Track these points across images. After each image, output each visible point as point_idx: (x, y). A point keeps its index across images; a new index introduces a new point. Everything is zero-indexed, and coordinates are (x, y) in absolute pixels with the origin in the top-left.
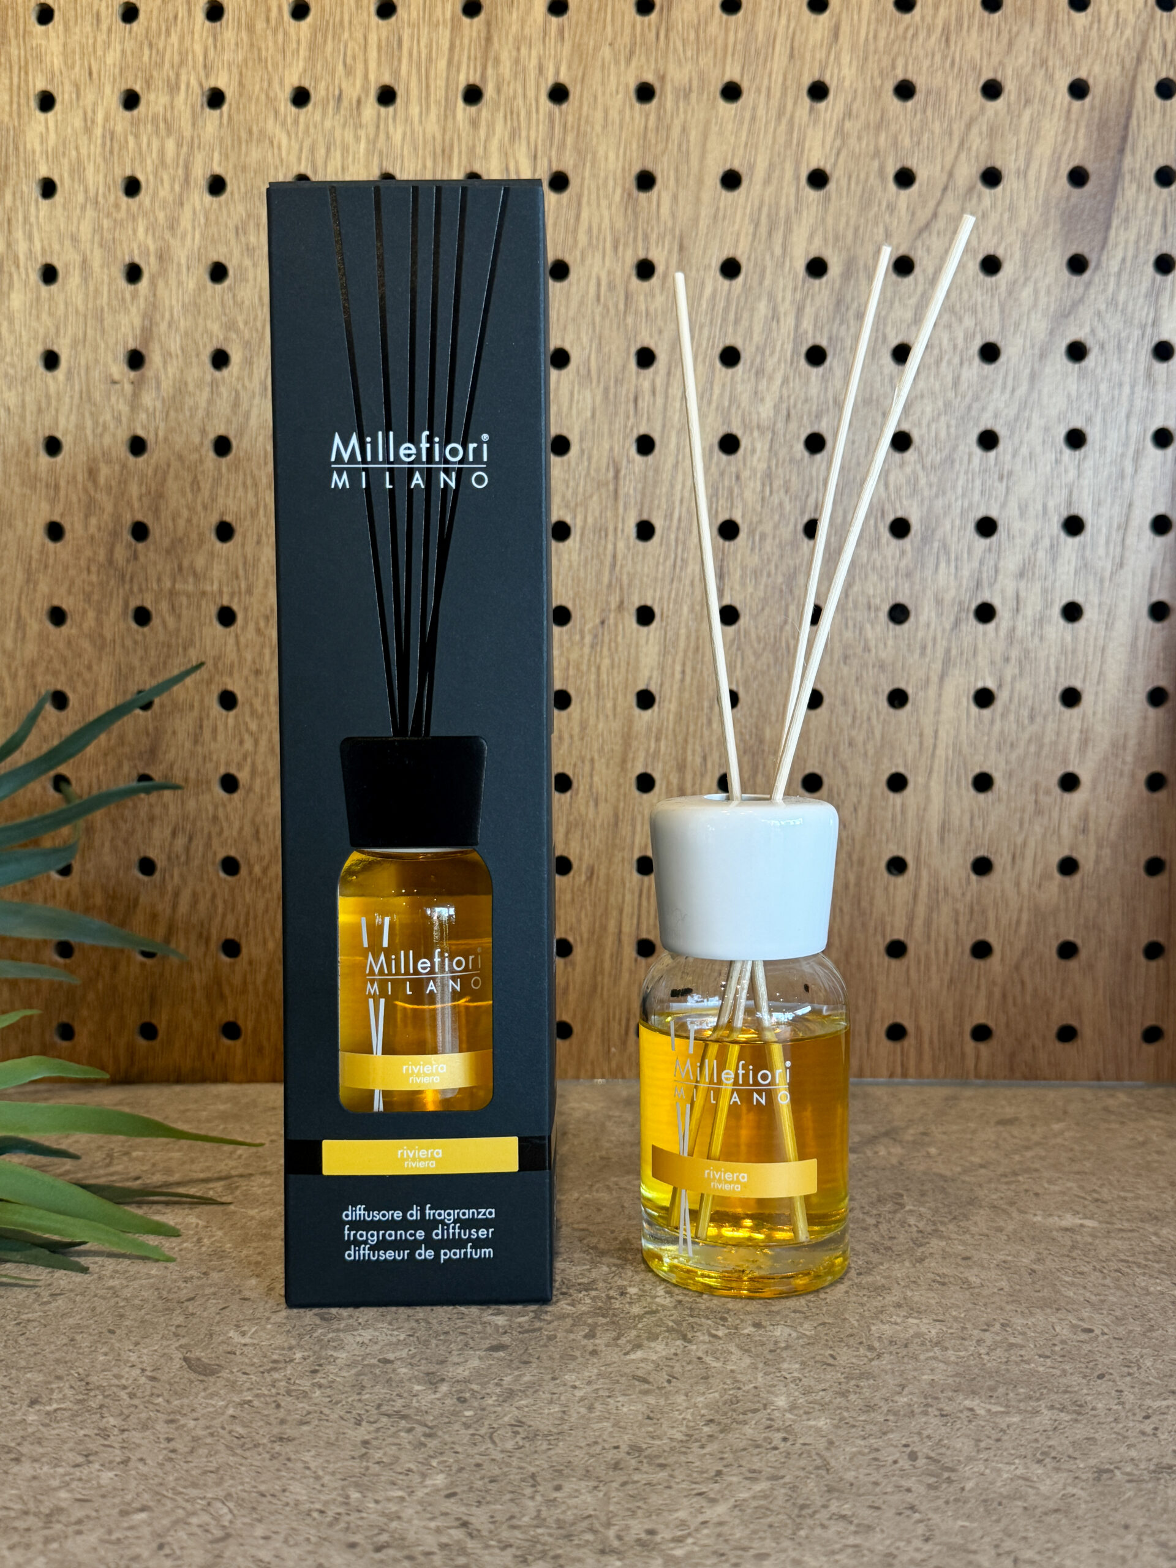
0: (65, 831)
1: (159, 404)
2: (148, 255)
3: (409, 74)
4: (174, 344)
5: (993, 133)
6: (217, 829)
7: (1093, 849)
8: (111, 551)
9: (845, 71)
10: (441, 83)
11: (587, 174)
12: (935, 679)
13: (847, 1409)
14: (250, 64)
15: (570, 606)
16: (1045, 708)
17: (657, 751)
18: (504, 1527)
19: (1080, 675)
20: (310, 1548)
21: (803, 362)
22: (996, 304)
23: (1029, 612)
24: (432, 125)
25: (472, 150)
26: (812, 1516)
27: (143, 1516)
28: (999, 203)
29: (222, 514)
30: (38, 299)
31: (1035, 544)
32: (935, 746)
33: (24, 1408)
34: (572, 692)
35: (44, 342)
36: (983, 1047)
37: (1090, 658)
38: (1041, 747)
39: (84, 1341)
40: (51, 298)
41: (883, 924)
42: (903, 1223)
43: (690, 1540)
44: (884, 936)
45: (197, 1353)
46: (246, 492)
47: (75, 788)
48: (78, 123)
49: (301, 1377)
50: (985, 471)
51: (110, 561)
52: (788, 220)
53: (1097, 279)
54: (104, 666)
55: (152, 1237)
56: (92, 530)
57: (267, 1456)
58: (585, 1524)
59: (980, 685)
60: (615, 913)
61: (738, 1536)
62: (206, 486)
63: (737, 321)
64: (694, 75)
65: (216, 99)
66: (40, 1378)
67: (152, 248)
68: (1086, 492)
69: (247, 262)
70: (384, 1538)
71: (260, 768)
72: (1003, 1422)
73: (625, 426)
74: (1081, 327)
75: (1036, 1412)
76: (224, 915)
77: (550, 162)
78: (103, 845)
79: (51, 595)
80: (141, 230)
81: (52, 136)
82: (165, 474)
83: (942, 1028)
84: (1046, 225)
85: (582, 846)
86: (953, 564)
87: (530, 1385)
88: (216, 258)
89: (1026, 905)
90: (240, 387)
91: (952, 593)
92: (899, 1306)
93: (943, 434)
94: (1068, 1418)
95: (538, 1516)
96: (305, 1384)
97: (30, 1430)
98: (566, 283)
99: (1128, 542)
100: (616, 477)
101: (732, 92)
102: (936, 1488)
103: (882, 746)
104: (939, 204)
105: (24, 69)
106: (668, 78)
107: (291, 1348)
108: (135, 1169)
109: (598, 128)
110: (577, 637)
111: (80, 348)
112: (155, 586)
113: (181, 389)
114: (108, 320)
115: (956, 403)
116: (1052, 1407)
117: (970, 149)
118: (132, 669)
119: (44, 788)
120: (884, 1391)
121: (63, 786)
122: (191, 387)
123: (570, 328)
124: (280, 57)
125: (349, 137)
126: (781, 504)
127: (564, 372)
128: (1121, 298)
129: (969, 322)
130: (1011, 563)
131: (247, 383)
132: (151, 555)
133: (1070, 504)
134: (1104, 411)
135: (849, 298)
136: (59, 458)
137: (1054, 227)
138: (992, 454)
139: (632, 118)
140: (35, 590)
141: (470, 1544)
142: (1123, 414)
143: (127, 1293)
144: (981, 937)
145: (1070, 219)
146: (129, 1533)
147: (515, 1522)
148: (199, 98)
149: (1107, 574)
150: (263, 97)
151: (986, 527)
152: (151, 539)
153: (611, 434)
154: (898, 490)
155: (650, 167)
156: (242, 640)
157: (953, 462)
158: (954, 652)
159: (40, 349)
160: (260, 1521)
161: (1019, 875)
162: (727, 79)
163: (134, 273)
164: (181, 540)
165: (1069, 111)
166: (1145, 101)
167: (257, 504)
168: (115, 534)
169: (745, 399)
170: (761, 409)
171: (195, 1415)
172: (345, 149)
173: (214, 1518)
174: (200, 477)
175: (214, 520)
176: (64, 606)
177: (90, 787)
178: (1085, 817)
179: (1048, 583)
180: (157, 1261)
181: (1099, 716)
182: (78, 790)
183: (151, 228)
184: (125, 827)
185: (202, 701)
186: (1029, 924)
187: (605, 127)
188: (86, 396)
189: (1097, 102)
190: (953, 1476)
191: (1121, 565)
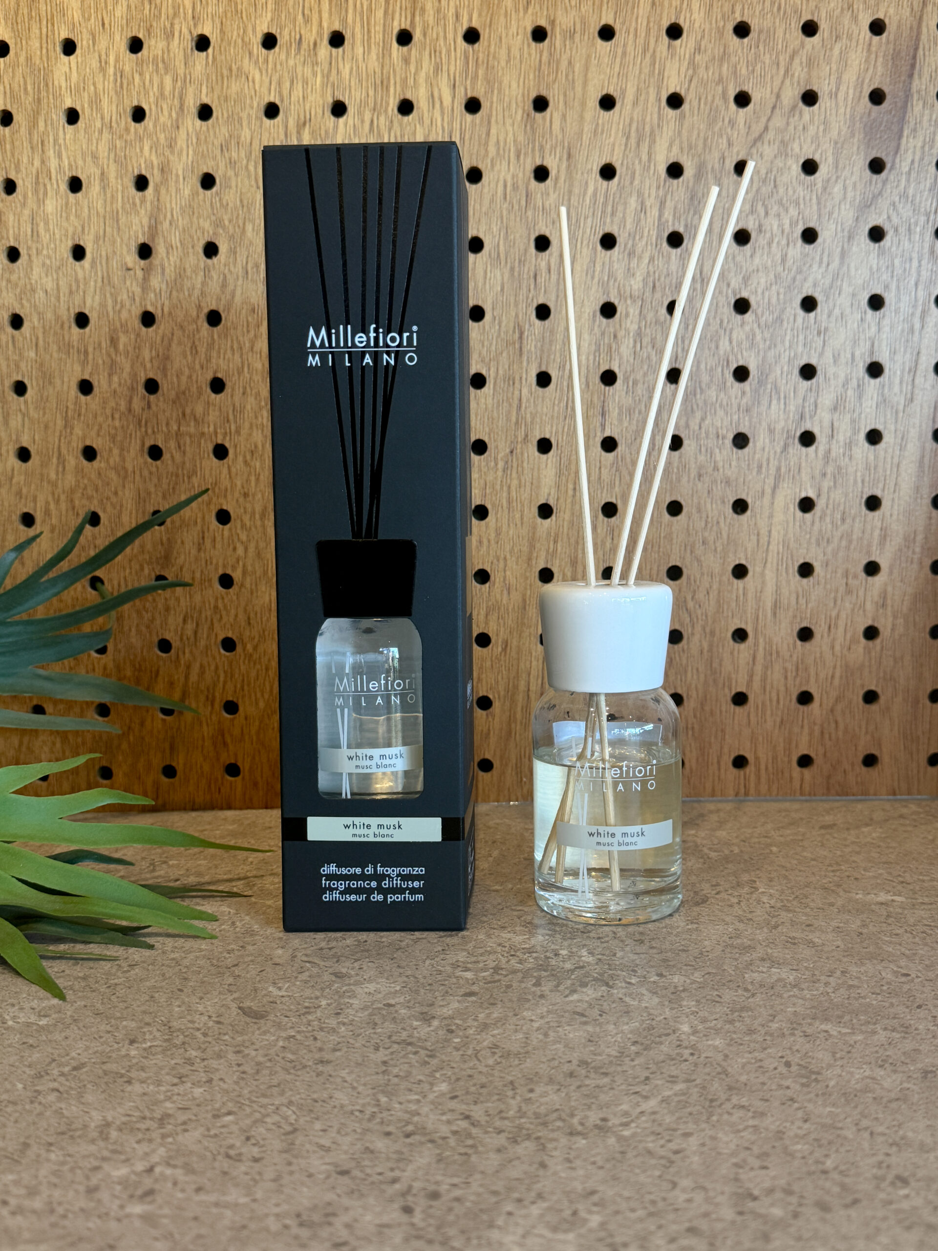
0: (101, 620)
1: (164, 287)
2: (153, 168)
3: (354, 22)
4: (175, 239)
5: (810, 63)
6: (218, 616)
7: (890, 619)
8: (130, 402)
9: (696, 15)
10: (379, 28)
11: (495, 99)
12: (768, 491)
13: (735, 1032)
14: (229, 15)
15: (486, 439)
16: (853, 512)
17: (555, 551)
18: (497, 1118)
19: (881, 485)
20: (357, 1136)
21: (665, 244)
22: (814, 197)
23: (841, 438)
24: (373, 62)
25: (404, 81)
26: (720, 1105)
27: (230, 1118)
28: (816, 118)
29: (215, 372)
30: (67, 204)
31: (845, 384)
32: (769, 543)
33: (126, 1046)
34: (489, 507)
35: (73, 238)
36: (806, 772)
37: (888, 473)
38: (850, 542)
39: (161, 998)
40: (77, 203)
41: (730, 679)
42: (759, 901)
43: (633, 1125)
44: (730, 689)
45: (247, 1004)
46: (233, 354)
47: (108, 587)
48: (95, 64)
49: (328, 1018)
50: (807, 328)
51: (130, 410)
52: (652, 132)
53: (892, 177)
54: (127, 492)
55: (198, 921)
56: (115, 385)
57: (314, 1074)
58: (555, 1115)
59: (803, 495)
60: (524, 676)
61: (668, 1121)
62: (202, 350)
63: (613, 214)
64: (577, 19)
65: (202, 43)
66: (133, 1025)
67: (155, 163)
68: (884, 343)
69: (230, 173)
70: (410, 1128)
71: (250, 568)
72: (852, 1039)
73: (527, 298)
74: (880, 214)
75: (874, 1032)
76: (225, 683)
77: (466, 89)
78: (130, 630)
79: (84, 438)
80: (146, 148)
81: (75, 74)
82: (171, 340)
83: (775, 758)
84: (853, 135)
85: (499, 625)
86: (782, 401)
87: (498, 1020)
88: (205, 171)
89: (839, 664)
90: (226, 271)
91: (782, 423)
92: (763, 960)
93: (774, 300)
94: (898, 1036)
95: (520, 1110)
96: (333, 1022)
97: (134, 1061)
98: (479, 185)
99: (917, 381)
100: (521, 337)
101: (607, 33)
102: (808, 1086)
103: (728, 543)
104: (769, 120)
105: (51, 21)
106: (558, 22)
107: (317, 998)
108: (174, 873)
109: (503, 63)
110: (493, 464)
111: (101, 242)
112: (164, 429)
113: (181, 273)
114: (123, 220)
115: (784, 275)
116: (885, 1029)
117: (793, 75)
118: (149, 494)
119: (84, 587)
120: (760, 1020)
121: (99, 585)
122: (189, 273)
123: (483, 221)
124: (252, 10)
125: (308, 71)
126: (649, 357)
127: (479, 255)
128: (911, 192)
129: (793, 212)
130: (827, 399)
131: (232, 269)
132: (161, 404)
133: (872, 353)
134: (898, 280)
135: (700, 194)
136: (87, 329)
137: (859, 136)
138: (812, 315)
139: (530, 54)
140: (71, 433)
141: (474, 1131)
142: (913, 282)
143: (186, 962)
144: (804, 689)
145: (871, 131)
146: (222, 1130)
147: (504, 1115)
148: (190, 44)
149: (901, 407)
150: (240, 41)
151: (808, 372)
152: (160, 391)
153: (516, 304)
154: (739, 344)
155: (544, 93)
156: (233, 470)
157: (782, 321)
158: (783, 470)
159: (70, 244)
160: (317, 1119)
161: (834, 640)
162: (603, 22)
163: (141, 183)
164: (184, 393)
165: (870, 45)
166: (929, 35)
167: (243, 363)
168: (132, 389)
169: (620, 275)
170: (632, 282)
172: (305, 82)
173: (283, 1118)
174: (197, 343)
175: (209, 376)
176: (95, 446)
177: (119, 585)
178: (884, 595)
179: (856, 415)
181: (895, 517)
182: (110, 588)
183: (155, 146)
184: (147, 616)
185: (203, 518)
186: (841, 677)
187: (508, 61)
188: (107, 280)
189: (892, 37)
190: (819, 1077)
191: (912, 400)
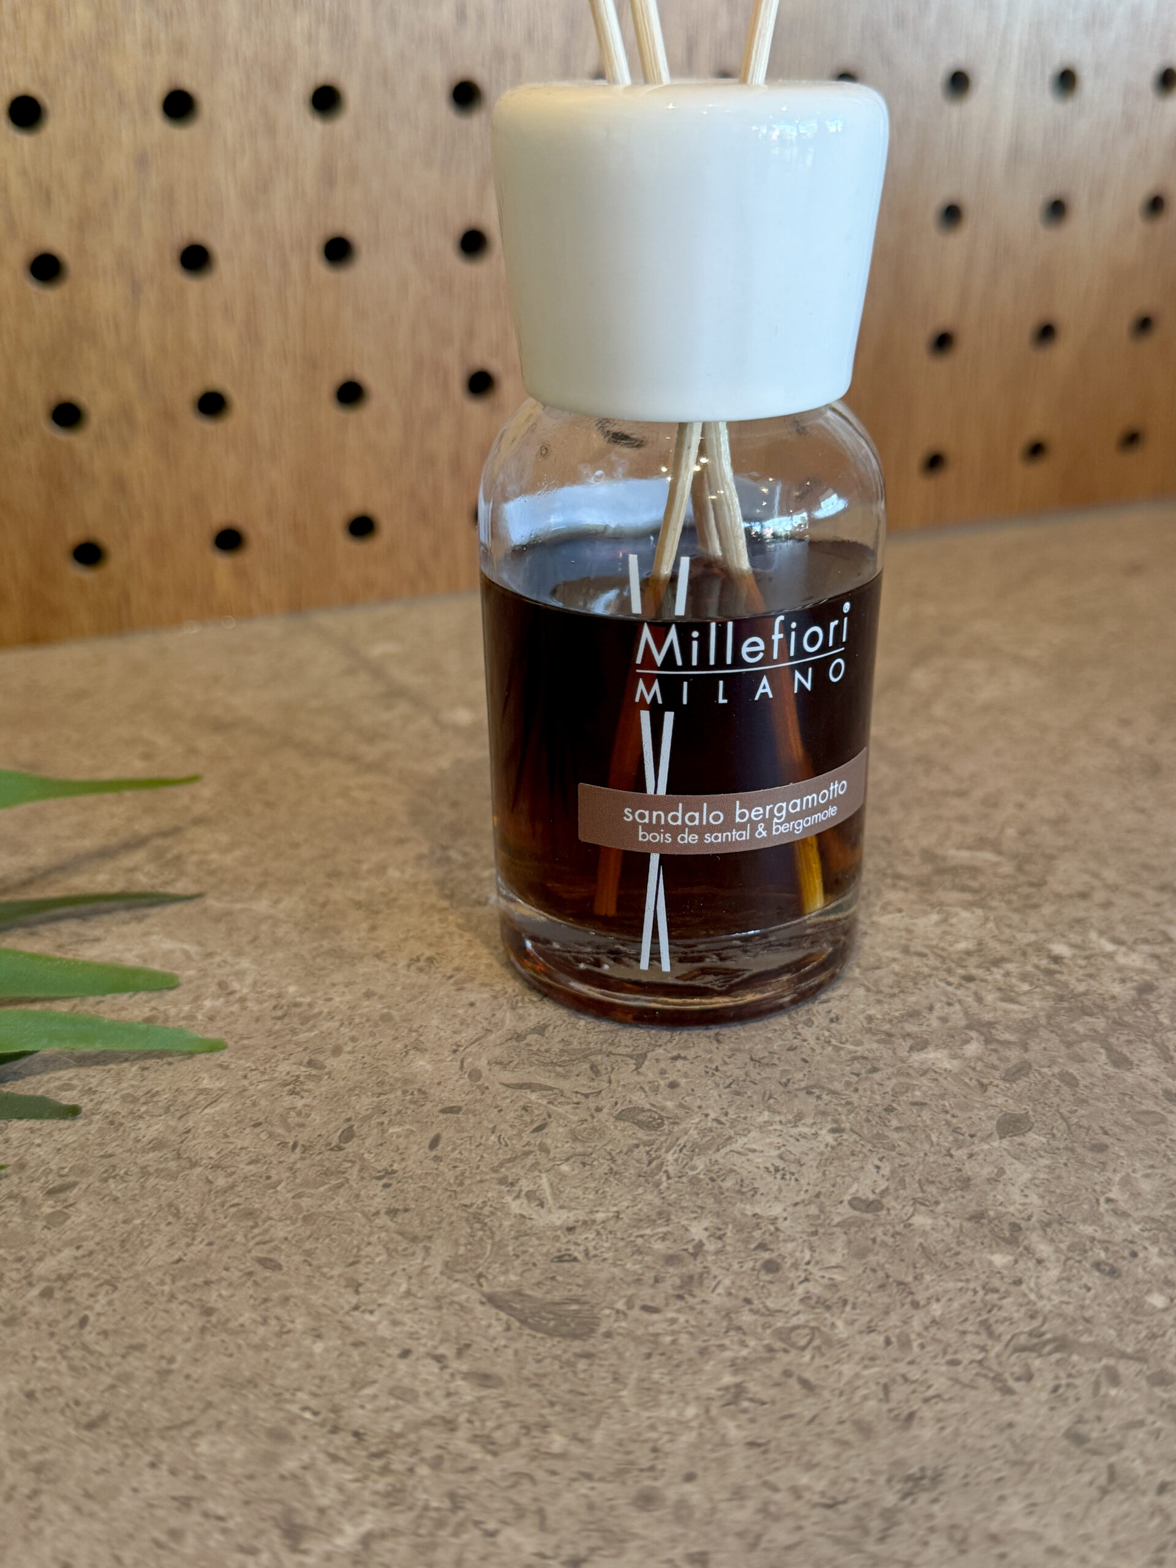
32: (1006, 25)
38: (1136, 27)
45: (503, 1280)
55: (123, 998)
103: (939, 27)
107: (664, 1216)
144: (1046, 316)
171: (676, 1463)
180: (191, 1054)
186: (1100, 293)
